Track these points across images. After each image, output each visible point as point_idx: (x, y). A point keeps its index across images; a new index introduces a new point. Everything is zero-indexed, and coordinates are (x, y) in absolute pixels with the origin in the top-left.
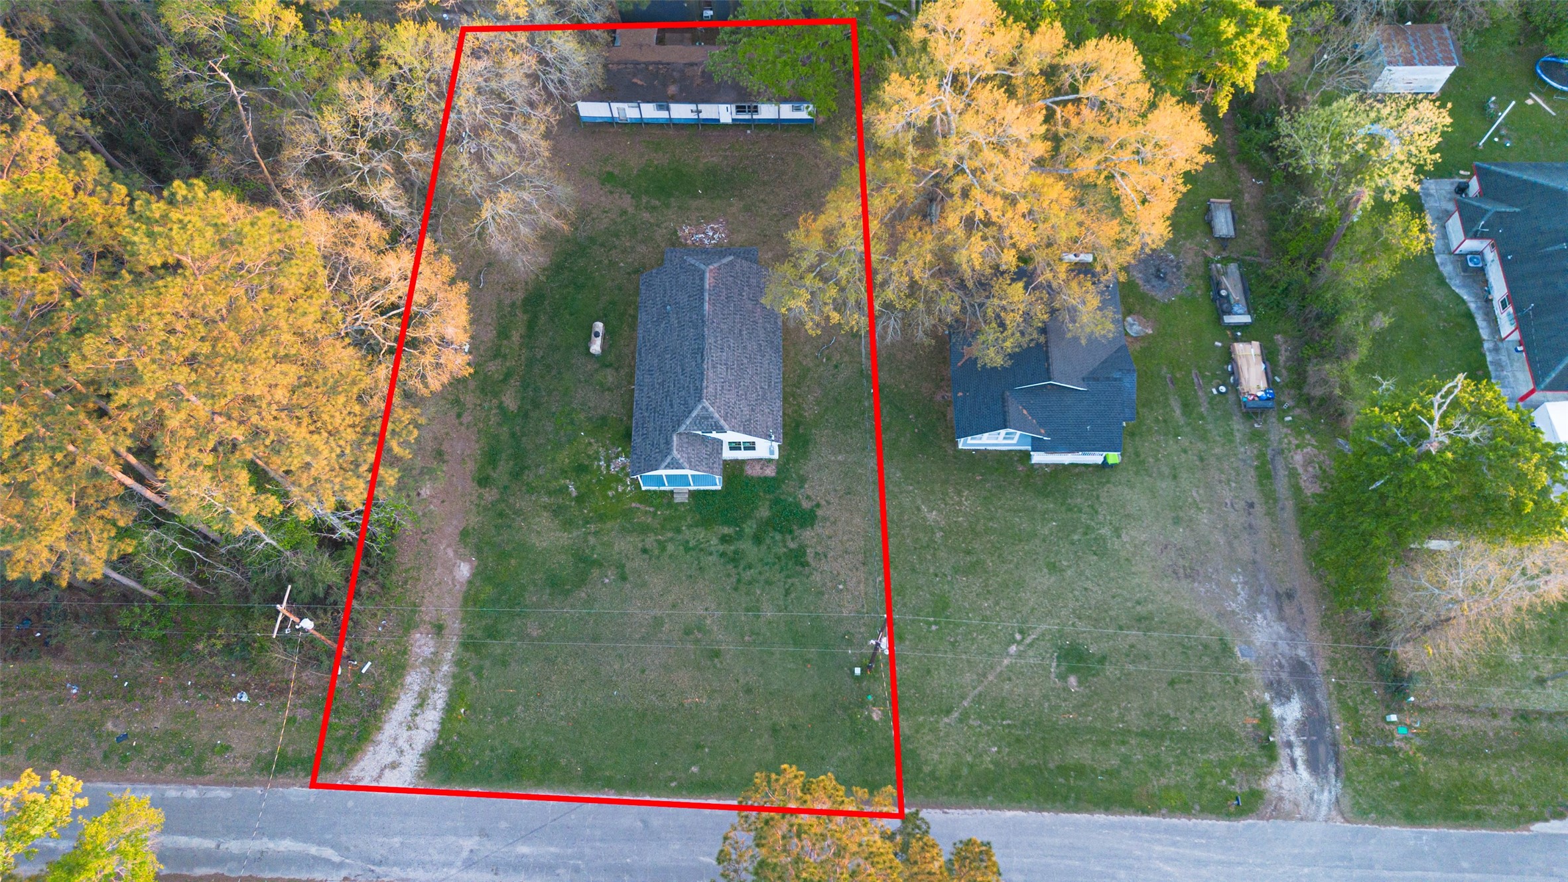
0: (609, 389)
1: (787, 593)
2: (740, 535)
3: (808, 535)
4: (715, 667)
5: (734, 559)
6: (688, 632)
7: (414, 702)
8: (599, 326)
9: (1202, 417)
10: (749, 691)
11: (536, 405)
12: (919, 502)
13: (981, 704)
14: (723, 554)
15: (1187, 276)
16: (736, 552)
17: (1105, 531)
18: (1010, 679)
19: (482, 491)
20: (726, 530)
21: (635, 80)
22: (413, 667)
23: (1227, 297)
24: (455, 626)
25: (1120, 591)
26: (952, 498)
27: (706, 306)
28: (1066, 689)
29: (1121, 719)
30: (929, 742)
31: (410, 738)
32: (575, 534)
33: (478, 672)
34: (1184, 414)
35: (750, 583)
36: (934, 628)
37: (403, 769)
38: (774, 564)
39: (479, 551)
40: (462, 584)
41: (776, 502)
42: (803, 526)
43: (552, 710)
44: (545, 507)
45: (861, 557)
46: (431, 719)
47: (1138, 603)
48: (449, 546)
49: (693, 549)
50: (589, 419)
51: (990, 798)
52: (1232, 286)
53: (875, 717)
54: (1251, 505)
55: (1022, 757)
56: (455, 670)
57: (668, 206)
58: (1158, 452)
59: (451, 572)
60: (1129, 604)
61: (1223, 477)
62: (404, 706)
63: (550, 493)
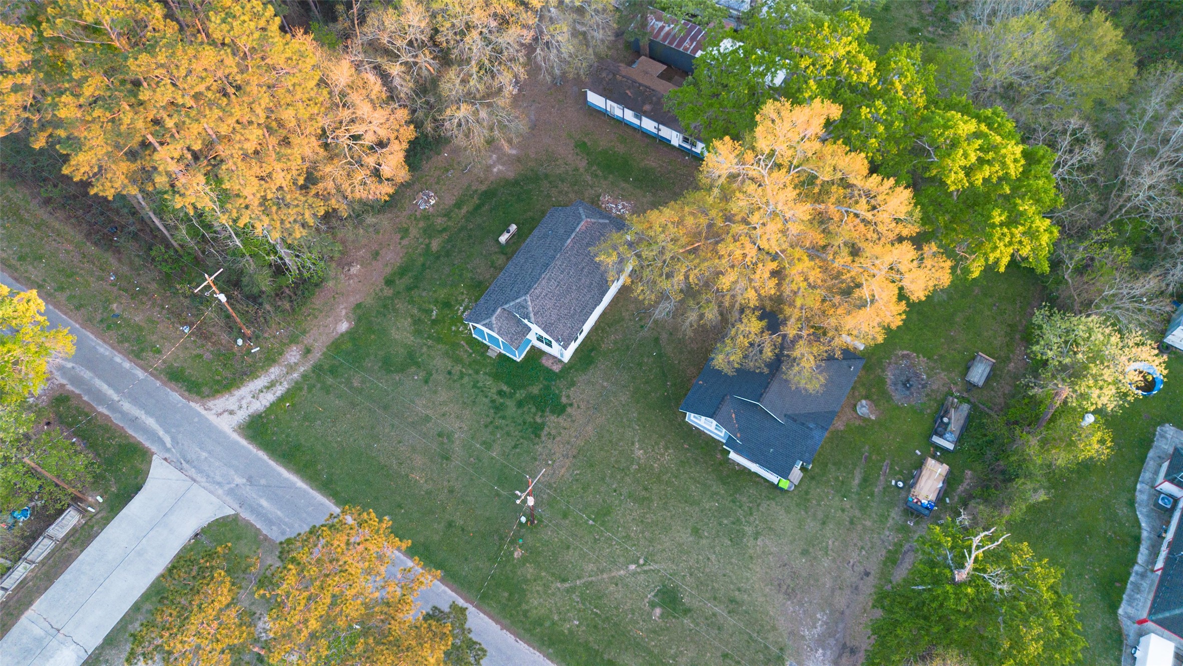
0: (495, 268)
1: (515, 447)
2: (511, 396)
3: (553, 418)
4: (442, 465)
5: (498, 408)
6: (440, 435)
7: (266, 384)
8: (513, 228)
9: (872, 494)
10: (451, 491)
11: (448, 254)
12: (636, 439)
13: (587, 589)
14: (493, 401)
15: (927, 395)
16: (502, 404)
17: (749, 530)
19: (385, 287)
20: (505, 388)
21: (628, 91)
22: (280, 365)
23: (947, 424)
24: (317, 355)
25: (731, 574)
26: (659, 449)
27: (569, 241)
28: (650, 615)
29: (674, 657)
30: (537, 591)
31: (250, 403)
32: (418, 340)
33: (311, 388)
34: (860, 485)
35: (497, 428)
36: (591, 522)
37: (236, 417)
38: (520, 425)
39: (359, 320)
40: (337, 334)
41: (547, 388)
42: (553, 412)
43: (335, 434)
44: (412, 316)
45: (575, 452)
46: (269, 398)
47: (739, 590)
48: (346, 308)
49: (478, 388)
50: (472, 279)
51: (551, 651)
52: (956, 419)
53: (516, 555)
54: (867, 574)
55: (591, 639)
56: (300, 379)
57: (605, 178)
58: (823, 500)
59: (337, 323)
60: (732, 587)
61: (860, 544)
62: (260, 382)
63: (420, 309)
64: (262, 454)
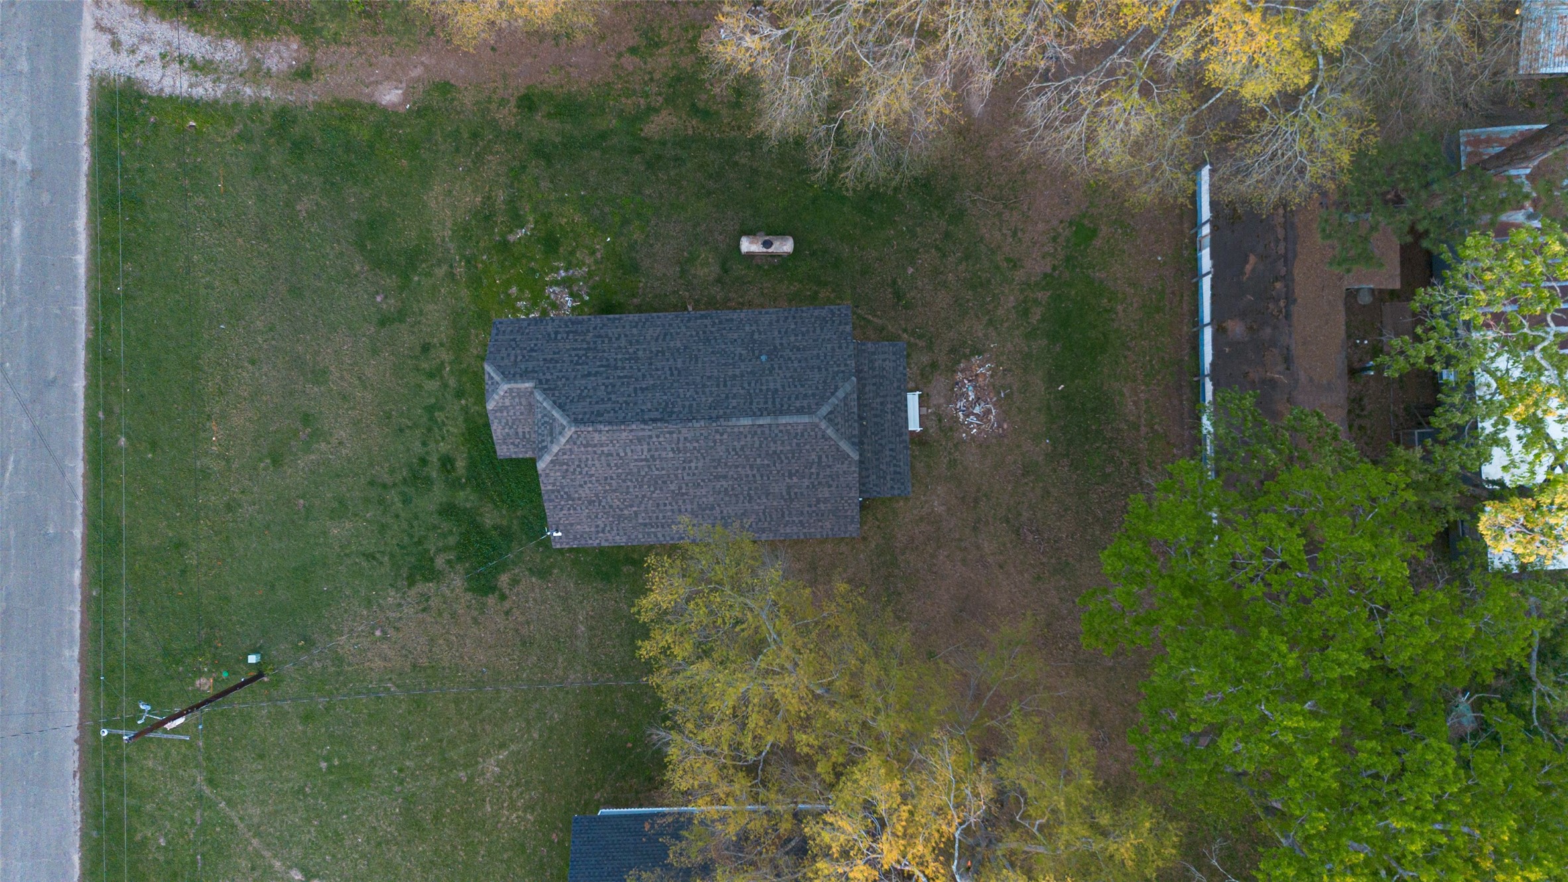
0: (683, 272)
1: (370, 557)
2: (455, 485)
3: (458, 582)
4: (261, 460)
5: (417, 478)
6: (306, 419)
7: (198, 56)
8: (785, 246)
10: (229, 508)
11: (654, 164)
12: (513, 747)
13: (221, 825)
14: (424, 461)
16: (428, 481)
18: (253, 869)
19: (513, 103)
20: (461, 464)
21: (1252, 259)
22: (247, 48)
24: (310, 95)
26: (520, 796)
27: (746, 422)
31: (151, 60)
32: (451, 246)
33: (245, 137)
35: (381, 501)
36: (324, 765)
37: (112, 59)
38: (411, 537)
39: (420, 112)
40: (371, 96)
41: (506, 534)
42: (470, 575)
43: (198, 245)
44: (489, 198)
45: (424, 662)
46: (178, 83)
48: (427, 68)
49: (432, 419)
50: (632, 247)
53: (200, 681)
56: (247, 104)
57: (1030, 336)
59: (388, 78)
62: (193, 44)
63: (511, 202)
64: (85, 153)
